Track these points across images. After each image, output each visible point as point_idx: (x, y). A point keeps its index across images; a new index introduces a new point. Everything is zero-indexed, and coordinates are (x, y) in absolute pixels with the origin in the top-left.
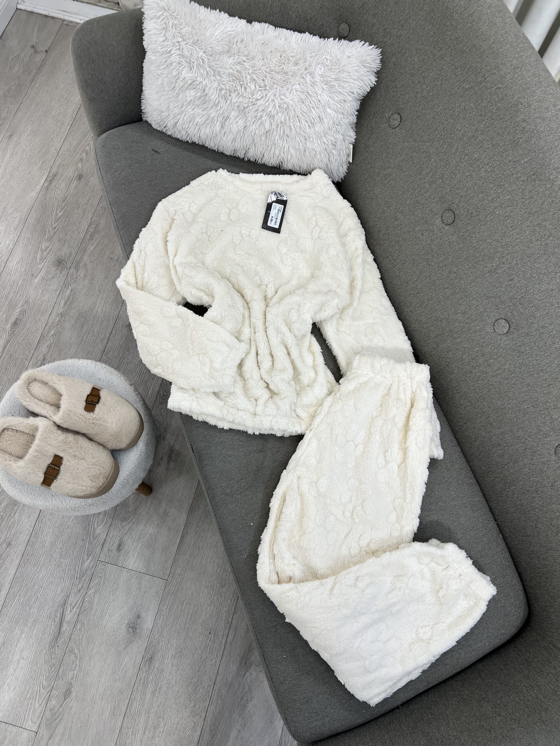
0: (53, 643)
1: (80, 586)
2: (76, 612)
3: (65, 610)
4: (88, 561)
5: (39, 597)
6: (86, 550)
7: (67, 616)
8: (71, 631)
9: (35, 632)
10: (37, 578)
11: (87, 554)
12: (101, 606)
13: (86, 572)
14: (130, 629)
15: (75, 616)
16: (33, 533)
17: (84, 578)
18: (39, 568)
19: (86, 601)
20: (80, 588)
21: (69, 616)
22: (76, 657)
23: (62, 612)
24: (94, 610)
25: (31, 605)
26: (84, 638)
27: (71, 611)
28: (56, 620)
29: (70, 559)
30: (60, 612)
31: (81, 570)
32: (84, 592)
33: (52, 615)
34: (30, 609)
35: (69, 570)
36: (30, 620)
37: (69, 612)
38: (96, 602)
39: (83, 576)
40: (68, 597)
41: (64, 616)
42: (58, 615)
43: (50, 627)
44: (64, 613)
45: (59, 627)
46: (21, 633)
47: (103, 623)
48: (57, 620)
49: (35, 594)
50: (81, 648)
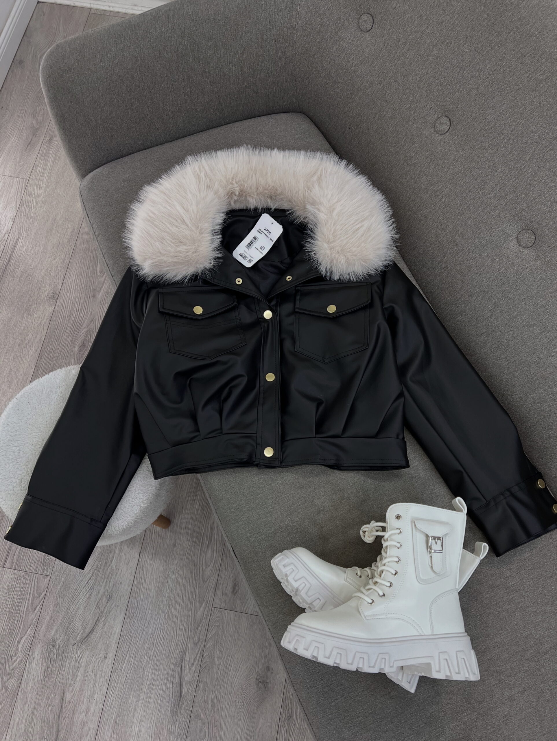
0: (175, 710)
1: (196, 638)
2: (196, 670)
3: (183, 668)
4: (202, 609)
5: (151, 656)
6: (197, 596)
7: (187, 675)
8: (193, 693)
9: (152, 697)
10: (147, 633)
11: (199, 600)
12: (224, 660)
13: (201, 621)
14: (260, 684)
15: (195, 675)
16: (135, 582)
17: (200, 628)
18: (147, 621)
19: (206, 656)
20: (197, 641)
21: (189, 676)
22: (204, 724)
23: (180, 672)
24: (216, 666)
25: (143, 666)
26: (210, 700)
27: (190, 670)
28: (174, 681)
29: (180, 608)
30: (178, 672)
31: (195, 620)
32: (202, 646)
33: (170, 676)
34: (144, 671)
35: (181, 621)
36: (145, 684)
37: (188, 670)
38: (217, 656)
39: (198, 627)
40: (185, 653)
41: (182, 676)
42: (177, 675)
43: (169, 690)
44: (183, 672)
45: (179, 689)
46: (138, 700)
47: (228, 680)
48: (176, 681)
49: (146, 654)
50: (208, 712)
